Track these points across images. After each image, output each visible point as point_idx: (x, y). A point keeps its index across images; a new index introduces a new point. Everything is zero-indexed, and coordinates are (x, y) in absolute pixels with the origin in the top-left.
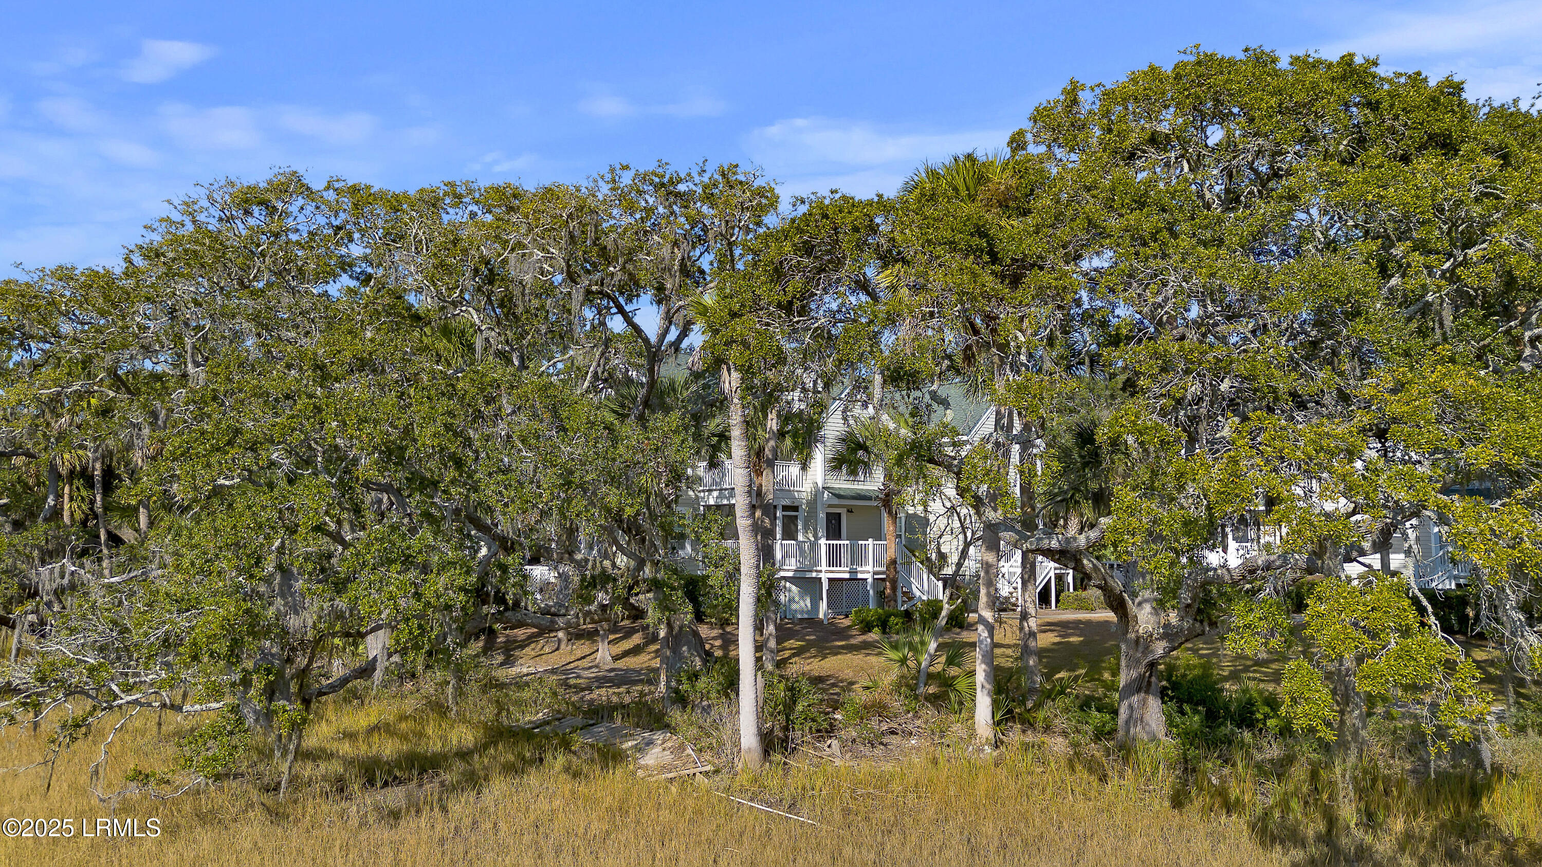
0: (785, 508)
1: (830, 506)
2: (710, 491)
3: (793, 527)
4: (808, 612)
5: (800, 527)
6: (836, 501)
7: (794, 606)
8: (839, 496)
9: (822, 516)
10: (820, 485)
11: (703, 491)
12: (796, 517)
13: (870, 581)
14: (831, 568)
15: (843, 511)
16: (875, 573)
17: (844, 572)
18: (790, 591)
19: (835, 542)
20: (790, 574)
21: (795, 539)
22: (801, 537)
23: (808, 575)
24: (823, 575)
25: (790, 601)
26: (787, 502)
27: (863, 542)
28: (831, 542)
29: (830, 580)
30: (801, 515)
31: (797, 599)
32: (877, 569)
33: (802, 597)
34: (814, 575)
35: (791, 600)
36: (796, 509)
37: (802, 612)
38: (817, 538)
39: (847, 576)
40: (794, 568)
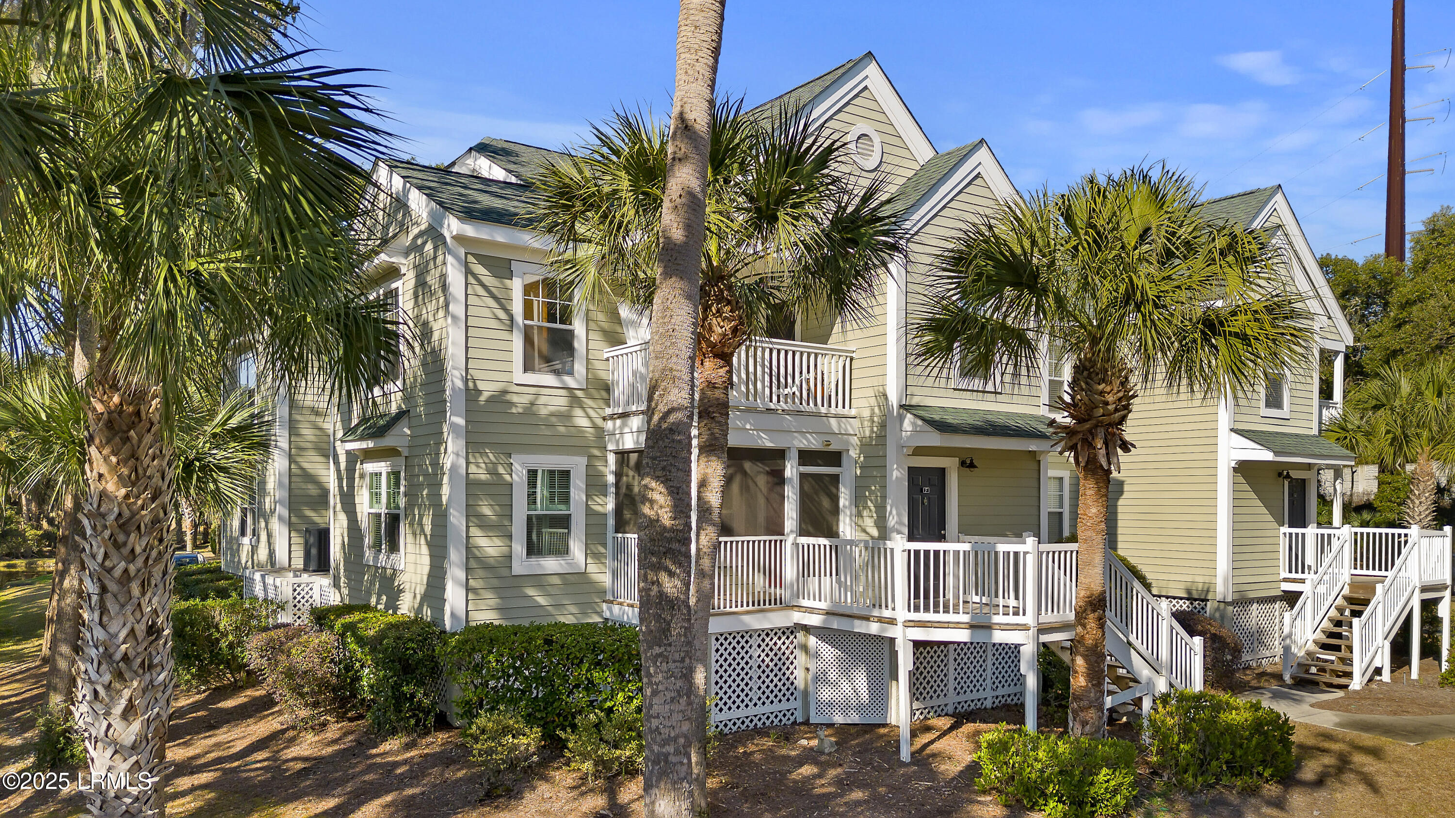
0: (806, 457)
1: (919, 451)
2: (625, 415)
3: (826, 503)
4: (860, 708)
5: (842, 502)
6: (935, 439)
7: (826, 694)
8: (942, 427)
9: (897, 474)
10: (894, 399)
11: (612, 417)
12: (835, 479)
13: (1028, 650)
14: (922, 616)
15: (950, 464)
16: (1042, 630)
17: (957, 625)
18: (817, 655)
19: (932, 546)
20: (815, 620)
21: (831, 532)
22: (846, 528)
23: (860, 627)
24: (896, 632)
25: (816, 678)
26: (812, 443)
27: (1012, 548)
28: (922, 546)
29: (918, 644)
30: (849, 472)
31: (833, 675)
32: (1049, 617)
33: (846, 672)
34: (874, 628)
35: (820, 678)
36: (834, 458)
37: (845, 708)
38: (884, 534)
39: (963, 636)
40: (823, 605)
